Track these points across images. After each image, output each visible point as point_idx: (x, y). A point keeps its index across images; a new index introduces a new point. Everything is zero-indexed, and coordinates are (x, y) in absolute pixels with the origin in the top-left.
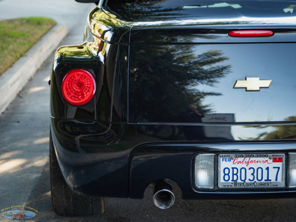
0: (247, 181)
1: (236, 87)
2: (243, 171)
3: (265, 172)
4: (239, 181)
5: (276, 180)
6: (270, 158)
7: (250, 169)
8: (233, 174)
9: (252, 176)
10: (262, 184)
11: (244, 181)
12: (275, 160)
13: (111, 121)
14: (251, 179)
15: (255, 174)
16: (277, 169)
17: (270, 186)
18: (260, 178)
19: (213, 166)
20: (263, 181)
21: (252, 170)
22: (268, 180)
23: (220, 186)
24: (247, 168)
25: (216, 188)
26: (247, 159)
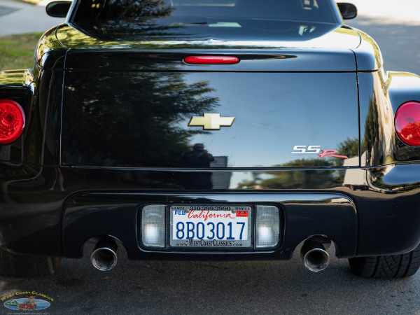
0: (205, 238)
1: (191, 124)
2: (200, 226)
3: (227, 228)
4: (195, 238)
5: (241, 238)
6: (233, 212)
7: (208, 224)
8: (189, 231)
9: (212, 233)
10: (223, 243)
11: (201, 239)
12: (239, 215)
13: (42, 164)
14: (211, 236)
15: (215, 231)
16: (242, 225)
17: (232, 246)
18: (220, 236)
19: (164, 219)
20: (225, 239)
21: (211, 226)
22: (230, 238)
23: (173, 244)
24: (205, 223)
25: (168, 246)
26: (205, 213)
